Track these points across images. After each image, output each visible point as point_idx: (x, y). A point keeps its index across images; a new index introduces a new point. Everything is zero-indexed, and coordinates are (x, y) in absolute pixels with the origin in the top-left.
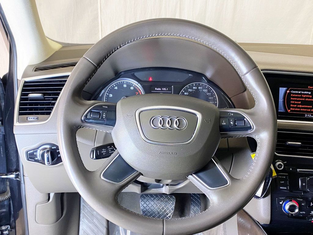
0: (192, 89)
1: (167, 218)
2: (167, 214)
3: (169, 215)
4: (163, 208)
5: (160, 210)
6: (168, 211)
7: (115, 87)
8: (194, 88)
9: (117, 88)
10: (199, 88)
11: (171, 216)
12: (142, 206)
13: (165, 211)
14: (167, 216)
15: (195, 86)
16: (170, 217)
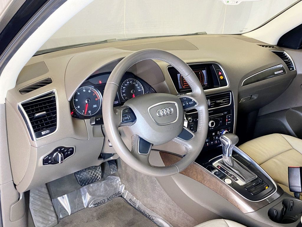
0: (127, 84)
1: (98, 180)
2: (98, 177)
3: (99, 177)
4: (94, 174)
5: (93, 176)
6: (97, 175)
7: (78, 93)
8: (128, 83)
9: (79, 94)
10: (131, 82)
11: (101, 177)
12: (79, 178)
13: (96, 175)
14: (98, 178)
15: (128, 82)
16: (99, 178)
